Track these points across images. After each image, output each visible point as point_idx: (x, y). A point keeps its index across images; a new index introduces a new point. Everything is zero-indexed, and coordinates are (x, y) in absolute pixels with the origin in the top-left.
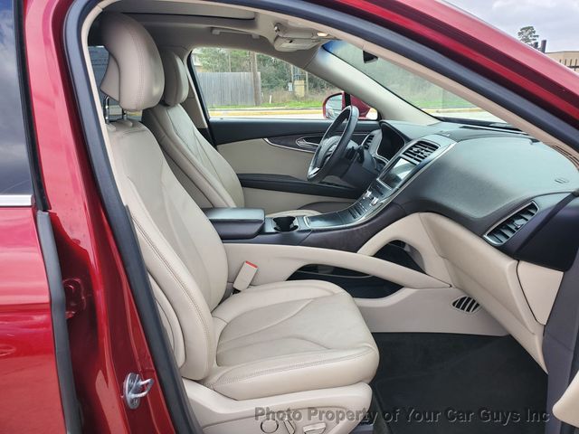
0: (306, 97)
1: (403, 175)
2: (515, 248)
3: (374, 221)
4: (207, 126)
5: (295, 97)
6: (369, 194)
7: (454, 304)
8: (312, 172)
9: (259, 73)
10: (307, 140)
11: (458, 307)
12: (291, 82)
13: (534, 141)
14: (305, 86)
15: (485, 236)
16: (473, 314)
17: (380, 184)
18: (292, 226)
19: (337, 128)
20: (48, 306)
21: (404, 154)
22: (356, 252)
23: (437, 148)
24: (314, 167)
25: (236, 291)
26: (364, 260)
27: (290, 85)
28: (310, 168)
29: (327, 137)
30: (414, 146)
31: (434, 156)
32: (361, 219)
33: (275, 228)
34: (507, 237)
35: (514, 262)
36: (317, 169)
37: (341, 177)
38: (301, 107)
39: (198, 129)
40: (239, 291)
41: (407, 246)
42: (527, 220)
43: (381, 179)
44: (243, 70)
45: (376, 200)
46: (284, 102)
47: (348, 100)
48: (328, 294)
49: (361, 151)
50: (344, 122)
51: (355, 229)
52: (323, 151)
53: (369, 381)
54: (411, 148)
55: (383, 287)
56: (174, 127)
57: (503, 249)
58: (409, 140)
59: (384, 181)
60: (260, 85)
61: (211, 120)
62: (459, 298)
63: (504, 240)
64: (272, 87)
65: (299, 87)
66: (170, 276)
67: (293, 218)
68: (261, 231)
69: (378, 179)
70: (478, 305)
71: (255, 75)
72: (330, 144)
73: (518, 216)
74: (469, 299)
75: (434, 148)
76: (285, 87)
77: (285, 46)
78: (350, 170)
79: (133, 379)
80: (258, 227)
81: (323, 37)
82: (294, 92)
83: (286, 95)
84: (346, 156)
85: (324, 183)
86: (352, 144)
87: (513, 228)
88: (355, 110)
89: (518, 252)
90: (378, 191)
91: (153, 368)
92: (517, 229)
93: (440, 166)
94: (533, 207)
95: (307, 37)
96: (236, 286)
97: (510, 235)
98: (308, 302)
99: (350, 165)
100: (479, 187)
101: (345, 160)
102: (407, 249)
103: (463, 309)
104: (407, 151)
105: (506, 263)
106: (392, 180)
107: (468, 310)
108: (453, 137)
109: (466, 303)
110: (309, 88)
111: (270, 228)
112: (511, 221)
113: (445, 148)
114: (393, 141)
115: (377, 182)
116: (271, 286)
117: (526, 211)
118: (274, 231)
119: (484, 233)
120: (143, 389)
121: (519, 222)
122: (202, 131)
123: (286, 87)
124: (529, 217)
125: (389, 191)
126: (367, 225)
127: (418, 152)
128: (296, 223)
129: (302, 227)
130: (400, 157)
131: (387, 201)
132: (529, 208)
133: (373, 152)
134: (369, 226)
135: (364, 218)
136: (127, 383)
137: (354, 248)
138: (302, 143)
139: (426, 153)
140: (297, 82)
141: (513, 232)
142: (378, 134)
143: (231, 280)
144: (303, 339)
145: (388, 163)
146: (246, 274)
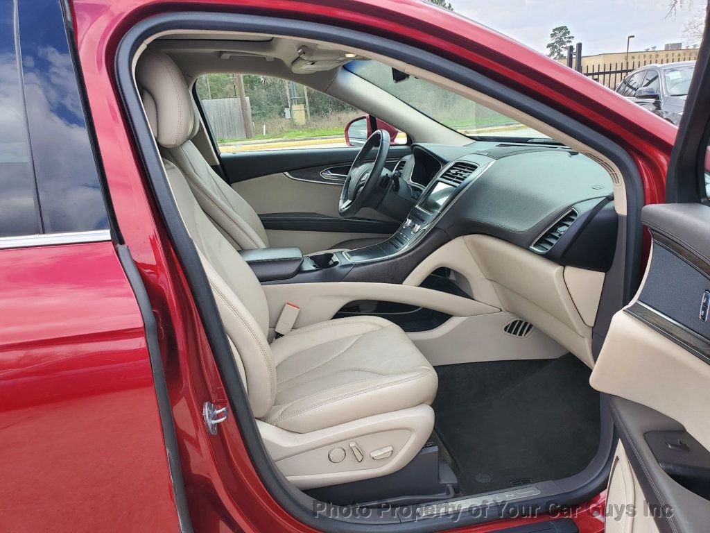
0: (308, 124)
1: (441, 202)
2: (560, 253)
3: (419, 248)
4: (218, 163)
5: (294, 126)
6: (409, 222)
7: (505, 329)
8: (343, 205)
9: (247, 99)
10: (332, 171)
11: (510, 332)
12: (288, 107)
13: (573, 154)
14: (306, 111)
15: (532, 247)
16: (527, 338)
17: (419, 211)
18: (331, 263)
19: (365, 156)
20: (143, 330)
21: (442, 177)
22: (401, 283)
23: (476, 167)
24: (345, 200)
25: (278, 335)
26: (410, 291)
27: (287, 111)
28: (341, 201)
29: (356, 166)
30: (452, 168)
31: (473, 176)
32: (405, 248)
33: (314, 266)
34: (551, 244)
35: (559, 268)
36: (349, 202)
37: (375, 209)
38: (304, 137)
39: (211, 166)
40: (282, 335)
41: (452, 273)
42: (568, 226)
43: (420, 206)
44: (227, 95)
45: (418, 227)
46: (282, 132)
47: (373, 123)
48: (377, 328)
49: (396, 178)
50: (373, 148)
51: (399, 259)
52: (354, 181)
53: (431, 402)
54: (448, 171)
55: (433, 318)
56: (191, 164)
57: (549, 257)
58: (445, 163)
59: (424, 208)
60: (249, 112)
61: (222, 155)
62: (511, 322)
63: (549, 248)
64: (264, 115)
65: (299, 113)
66: (229, 310)
67: (332, 255)
68: (300, 271)
69: (417, 206)
70: (531, 326)
71: (243, 101)
72: (360, 173)
73: (561, 224)
74: (521, 322)
75: (473, 168)
76: (280, 114)
77: (305, 68)
78: (385, 199)
79: (210, 407)
80: (296, 265)
81: (350, 58)
82: (292, 119)
83: (283, 123)
84: (381, 185)
85: (355, 218)
86: (385, 172)
87: (556, 235)
88: (385, 135)
89: (563, 258)
90: (419, 218)
91: (227, 399)
92: (560, 235)
93: (480, 185)
94: (573, 213)
95: (334, 58)
96: (278, 330)
97: (554, 242)
98: (357, 338)
99: (385, 194)
100: (521, 202)
101: (379, 189)
102: (452, 277)
103: (515, 333)
104: (445, 174)
105: (553, 270)
106: (431, 206)
107: (520, 334)
108: (490, 155)
109: (518, 327)
110: (312, 114)
111: (308, 266)
112: (554, 229)
113: (484, 166)
114: (428, 165)
115: (417, 209)
116: (318, 325)
117: (568, 218)
118: (314, 268)
119: (531, 244)
120: (218, 416)
121: (562, 229)
122: (214, 168)
123: (282, 114)
124: (570, 223)
125: (431, 216)
126: (410, 254)
127: (457, 174)
128: (335, 259)
129: (344, 262)
130: (438, 181)
131: (430, 227)
132: (569, 215)
133: (407, 178)
134: (413, 255)
135: (406, 246)
136: (206, 410)
137: (400, 280)
138: (328, 175)
139: (464, 175)
140: (295, 107)
141: (556, 238)
142: (410, 160)
143: (273, 325)
144: (359, 370)
145: (424, 189)
146: (289, 317)
